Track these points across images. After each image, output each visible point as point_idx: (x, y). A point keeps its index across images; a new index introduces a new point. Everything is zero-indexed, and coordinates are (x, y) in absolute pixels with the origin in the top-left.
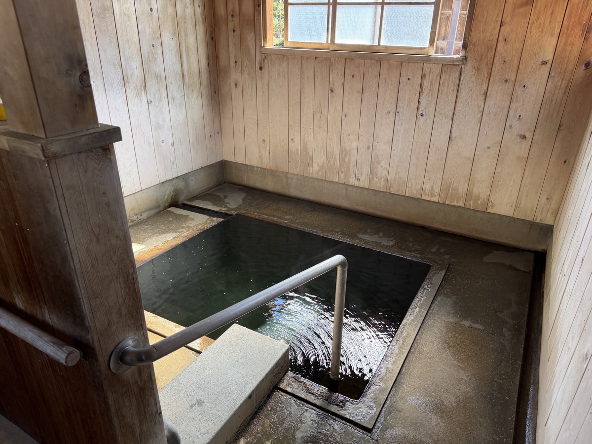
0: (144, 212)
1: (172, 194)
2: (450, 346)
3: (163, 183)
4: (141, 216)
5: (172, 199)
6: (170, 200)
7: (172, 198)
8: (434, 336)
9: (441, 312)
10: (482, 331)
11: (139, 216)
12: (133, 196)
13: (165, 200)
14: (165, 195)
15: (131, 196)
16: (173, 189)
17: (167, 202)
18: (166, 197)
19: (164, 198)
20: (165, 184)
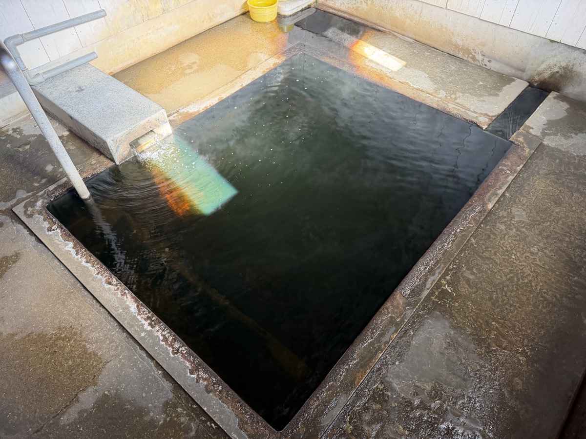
0: (496, 60)
1: (556, 70)
2: (58, 339)
3: (552, 41)
4: (489, 61)
5: (551, 77)
6: (546, 75)
7: (553, 75)
8: (87, 327)
9: (131, 367)
10: (57, 415)
11: (486, 60)
12: (494, 26)
13: (539, 69)
14: (543, 62)
15: (491, 24)
16: (564, 64)
17: (539, 74)
18: (544, 66)
19: (539, 66)
20: (555, 45)
